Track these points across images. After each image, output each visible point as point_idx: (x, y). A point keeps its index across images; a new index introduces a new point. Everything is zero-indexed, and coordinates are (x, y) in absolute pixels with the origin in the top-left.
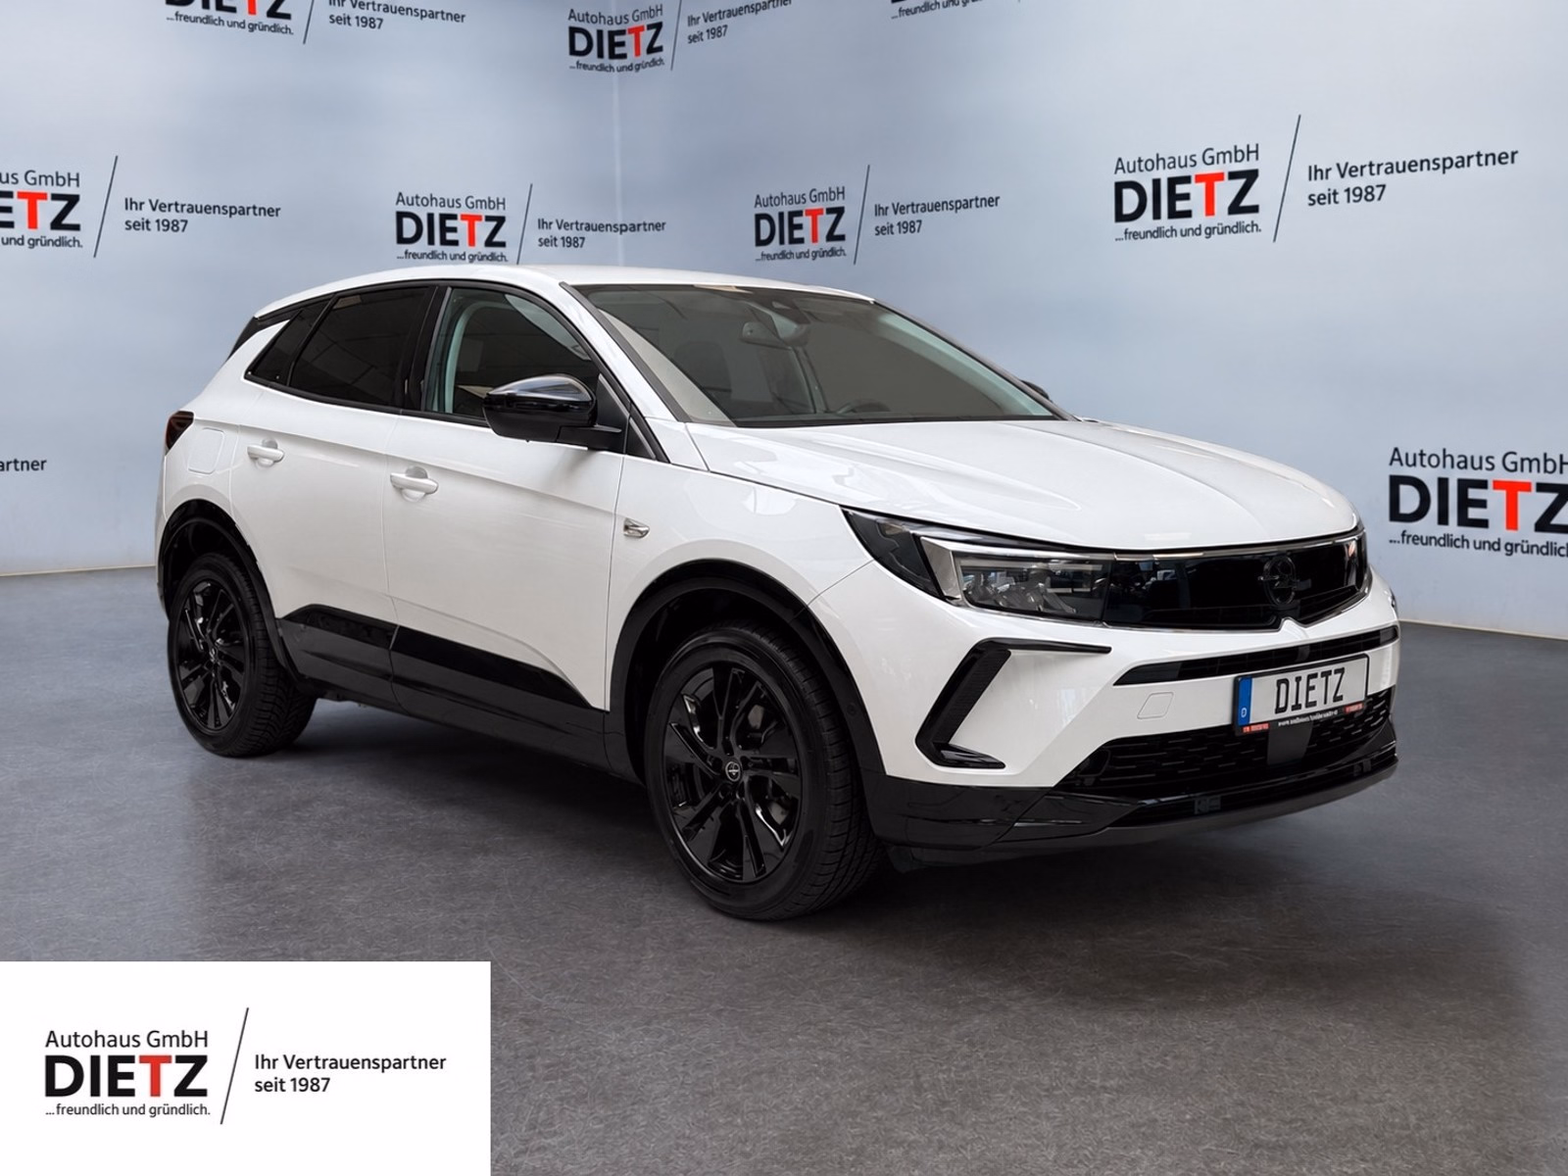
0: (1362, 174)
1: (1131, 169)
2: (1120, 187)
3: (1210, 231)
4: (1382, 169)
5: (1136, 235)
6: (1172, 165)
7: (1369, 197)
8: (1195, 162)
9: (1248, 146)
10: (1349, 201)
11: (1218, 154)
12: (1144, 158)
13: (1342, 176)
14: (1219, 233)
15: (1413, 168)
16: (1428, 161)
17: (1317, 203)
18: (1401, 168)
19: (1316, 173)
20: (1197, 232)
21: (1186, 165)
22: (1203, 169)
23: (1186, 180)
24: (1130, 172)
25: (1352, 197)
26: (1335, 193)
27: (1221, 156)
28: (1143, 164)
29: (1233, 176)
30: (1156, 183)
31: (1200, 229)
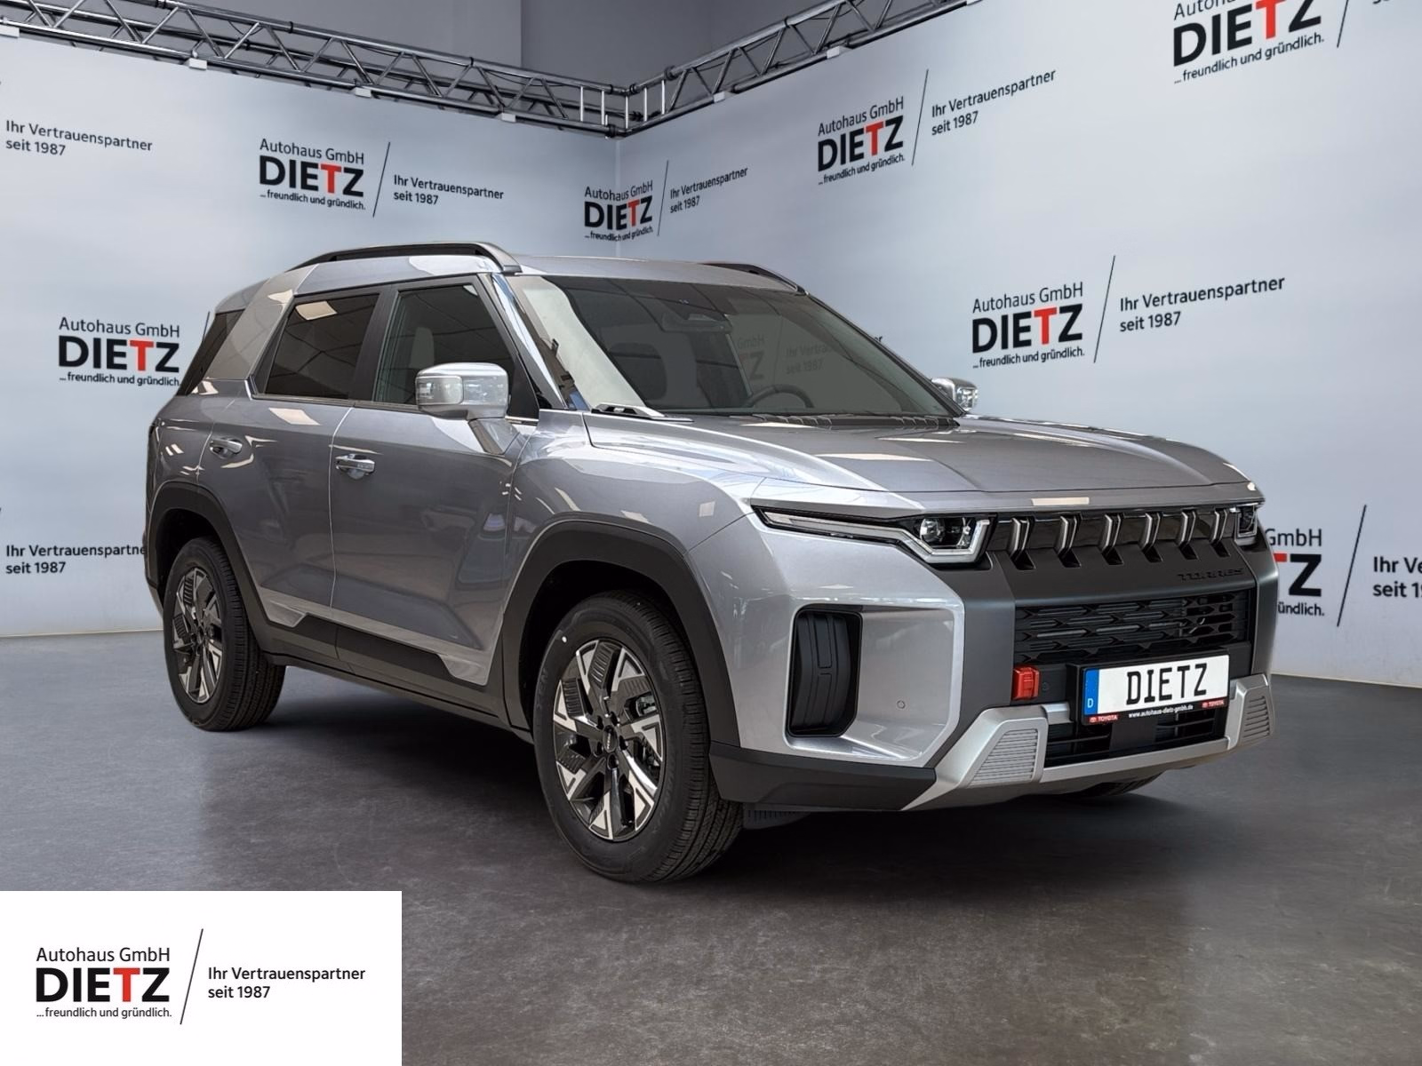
0: (1162, 304)
1: (986, 308)
2: (977, 323)
3: (1044, 358)
4: (1178, 298)
5: (989, 363)
6: (1016, 303)
7: (1168, 322)
8: (1033, 300)
9: (1074, 285)
10: (1152, 326)
11: (1051, 292)
12: (996, 299)
13: (1147, 305)
14: (1052, 358)
15: (1202, 297)
16: (1213, 290)
17: (1127, 330)
18: (1193, 297)
19: (1127, 304)
20: (1034, 358)
21: (1027, 303)
22: (1039, 306)
23: (1027, 315)
24: (984, 310)
25: (1155, 323)
26: (1141, 321)
27: (1054, 294)
28: (994, 303)
29: (1064, 310)
30: (1005, 319)
31: (1037, 355)
